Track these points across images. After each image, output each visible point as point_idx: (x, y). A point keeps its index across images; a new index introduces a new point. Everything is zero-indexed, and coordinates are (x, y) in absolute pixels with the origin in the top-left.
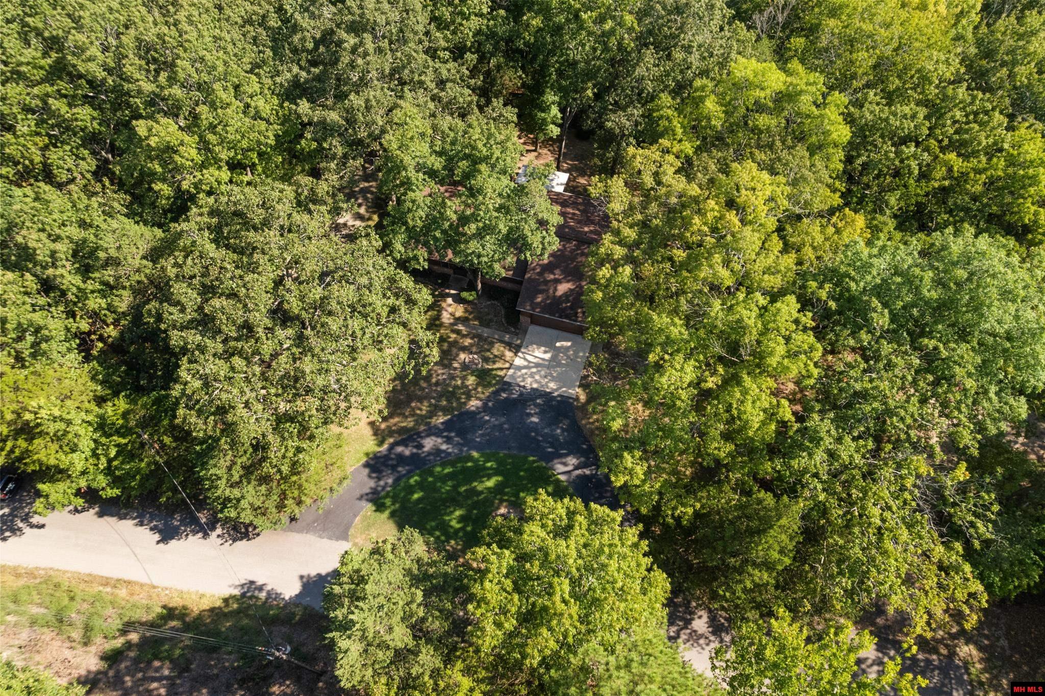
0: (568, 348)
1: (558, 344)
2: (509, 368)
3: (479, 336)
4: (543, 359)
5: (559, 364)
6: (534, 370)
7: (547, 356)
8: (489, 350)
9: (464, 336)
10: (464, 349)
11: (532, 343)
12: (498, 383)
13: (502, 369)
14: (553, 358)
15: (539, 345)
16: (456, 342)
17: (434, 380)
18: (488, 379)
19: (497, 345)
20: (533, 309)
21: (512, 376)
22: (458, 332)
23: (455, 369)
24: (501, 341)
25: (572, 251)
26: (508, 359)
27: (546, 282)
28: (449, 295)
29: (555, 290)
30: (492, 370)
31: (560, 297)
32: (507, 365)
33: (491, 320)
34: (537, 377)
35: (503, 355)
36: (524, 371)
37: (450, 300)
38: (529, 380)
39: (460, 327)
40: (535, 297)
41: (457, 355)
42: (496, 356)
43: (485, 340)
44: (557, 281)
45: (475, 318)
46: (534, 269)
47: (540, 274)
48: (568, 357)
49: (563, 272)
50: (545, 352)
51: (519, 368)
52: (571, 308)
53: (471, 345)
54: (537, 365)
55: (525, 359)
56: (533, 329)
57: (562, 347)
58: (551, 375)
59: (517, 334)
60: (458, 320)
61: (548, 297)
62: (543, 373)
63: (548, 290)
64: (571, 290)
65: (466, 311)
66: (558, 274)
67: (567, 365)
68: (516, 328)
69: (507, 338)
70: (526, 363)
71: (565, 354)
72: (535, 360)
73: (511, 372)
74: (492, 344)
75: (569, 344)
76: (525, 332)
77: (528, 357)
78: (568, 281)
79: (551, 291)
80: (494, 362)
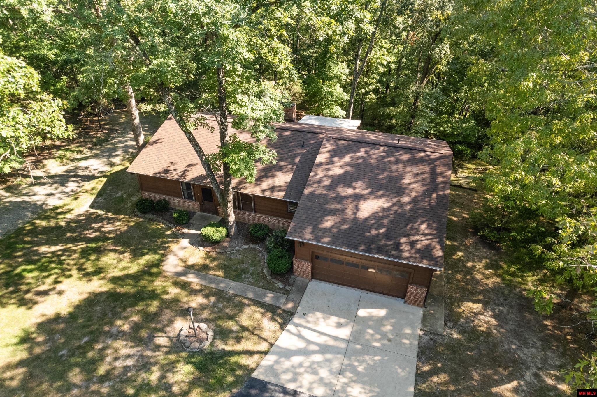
0: (380, 321)
1: (362, 313)
2: (265, 353)
3: (220, 295)
4: (336, 338)
5: (368, 349)
6: (318, 358)
7: (345, 333)
8: (231, 318)
9: (194, 292)
10: (185, 313)
11: (314, 310)
12: (238, 381)
13: (250, 353)
14: (356, 337)
15: (329, 312)
16: (176, 300)
17: (102, 370)
18: (219, 372)
19: (248, 310)
20: (317, 239)
21: (271, 369)
22: (184, 286)
23: (158, 347)
24: (257, 303)
25: (380, 159)
26: (265, 334)
27: (340, 199)
28: (184, 236)
29: (357, 208)
30: (232, 353)
31: (366, 220)
32: (263, 346)
33: (244, 271)
34: (324, 373)
35: (258, 327)
36: (296, 360)
37: (185, 242)
38: (306, 379)
39: (192, 279)
40: (321, 220)
41: (171, 322)
42: (244, 329)
43: (229, 300)
44: (358, 198)
45: (220, 267)
46: (319, 182)
47: (330, 188)
48: (384, 335)
49: (369, 185)
50: (339, 325)
51: (287, 354)
52: (387, 236)
53: (203, 307)
54: (324, 349)
55: (300, 336)
56: (314, 286)
57: (370, 318)
58: (354, 370)
59: (287, 293)
60: (189, 268)
61: (344, 221)
62: (336, 365)
63: (343, 211)
64: (384, 209)
65: (208, 256)
66: (359, 187)
67: (382, 350)
68: (286, 282)
69: (269, 298)
70: (302, 345)
71: (378, 331)
72: (322, 340)
73: (269, 360)
74: (240, 307)
75: (382, 312)
76: (302, 290)
77: (305, 333)
78: (379, 197)
79: (349, 212)
80: (238, 339)
